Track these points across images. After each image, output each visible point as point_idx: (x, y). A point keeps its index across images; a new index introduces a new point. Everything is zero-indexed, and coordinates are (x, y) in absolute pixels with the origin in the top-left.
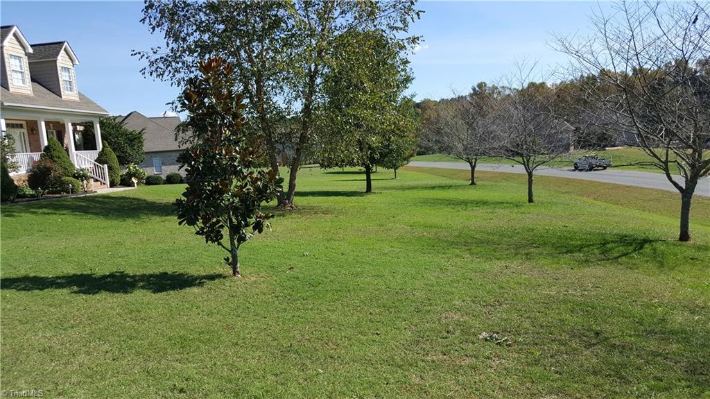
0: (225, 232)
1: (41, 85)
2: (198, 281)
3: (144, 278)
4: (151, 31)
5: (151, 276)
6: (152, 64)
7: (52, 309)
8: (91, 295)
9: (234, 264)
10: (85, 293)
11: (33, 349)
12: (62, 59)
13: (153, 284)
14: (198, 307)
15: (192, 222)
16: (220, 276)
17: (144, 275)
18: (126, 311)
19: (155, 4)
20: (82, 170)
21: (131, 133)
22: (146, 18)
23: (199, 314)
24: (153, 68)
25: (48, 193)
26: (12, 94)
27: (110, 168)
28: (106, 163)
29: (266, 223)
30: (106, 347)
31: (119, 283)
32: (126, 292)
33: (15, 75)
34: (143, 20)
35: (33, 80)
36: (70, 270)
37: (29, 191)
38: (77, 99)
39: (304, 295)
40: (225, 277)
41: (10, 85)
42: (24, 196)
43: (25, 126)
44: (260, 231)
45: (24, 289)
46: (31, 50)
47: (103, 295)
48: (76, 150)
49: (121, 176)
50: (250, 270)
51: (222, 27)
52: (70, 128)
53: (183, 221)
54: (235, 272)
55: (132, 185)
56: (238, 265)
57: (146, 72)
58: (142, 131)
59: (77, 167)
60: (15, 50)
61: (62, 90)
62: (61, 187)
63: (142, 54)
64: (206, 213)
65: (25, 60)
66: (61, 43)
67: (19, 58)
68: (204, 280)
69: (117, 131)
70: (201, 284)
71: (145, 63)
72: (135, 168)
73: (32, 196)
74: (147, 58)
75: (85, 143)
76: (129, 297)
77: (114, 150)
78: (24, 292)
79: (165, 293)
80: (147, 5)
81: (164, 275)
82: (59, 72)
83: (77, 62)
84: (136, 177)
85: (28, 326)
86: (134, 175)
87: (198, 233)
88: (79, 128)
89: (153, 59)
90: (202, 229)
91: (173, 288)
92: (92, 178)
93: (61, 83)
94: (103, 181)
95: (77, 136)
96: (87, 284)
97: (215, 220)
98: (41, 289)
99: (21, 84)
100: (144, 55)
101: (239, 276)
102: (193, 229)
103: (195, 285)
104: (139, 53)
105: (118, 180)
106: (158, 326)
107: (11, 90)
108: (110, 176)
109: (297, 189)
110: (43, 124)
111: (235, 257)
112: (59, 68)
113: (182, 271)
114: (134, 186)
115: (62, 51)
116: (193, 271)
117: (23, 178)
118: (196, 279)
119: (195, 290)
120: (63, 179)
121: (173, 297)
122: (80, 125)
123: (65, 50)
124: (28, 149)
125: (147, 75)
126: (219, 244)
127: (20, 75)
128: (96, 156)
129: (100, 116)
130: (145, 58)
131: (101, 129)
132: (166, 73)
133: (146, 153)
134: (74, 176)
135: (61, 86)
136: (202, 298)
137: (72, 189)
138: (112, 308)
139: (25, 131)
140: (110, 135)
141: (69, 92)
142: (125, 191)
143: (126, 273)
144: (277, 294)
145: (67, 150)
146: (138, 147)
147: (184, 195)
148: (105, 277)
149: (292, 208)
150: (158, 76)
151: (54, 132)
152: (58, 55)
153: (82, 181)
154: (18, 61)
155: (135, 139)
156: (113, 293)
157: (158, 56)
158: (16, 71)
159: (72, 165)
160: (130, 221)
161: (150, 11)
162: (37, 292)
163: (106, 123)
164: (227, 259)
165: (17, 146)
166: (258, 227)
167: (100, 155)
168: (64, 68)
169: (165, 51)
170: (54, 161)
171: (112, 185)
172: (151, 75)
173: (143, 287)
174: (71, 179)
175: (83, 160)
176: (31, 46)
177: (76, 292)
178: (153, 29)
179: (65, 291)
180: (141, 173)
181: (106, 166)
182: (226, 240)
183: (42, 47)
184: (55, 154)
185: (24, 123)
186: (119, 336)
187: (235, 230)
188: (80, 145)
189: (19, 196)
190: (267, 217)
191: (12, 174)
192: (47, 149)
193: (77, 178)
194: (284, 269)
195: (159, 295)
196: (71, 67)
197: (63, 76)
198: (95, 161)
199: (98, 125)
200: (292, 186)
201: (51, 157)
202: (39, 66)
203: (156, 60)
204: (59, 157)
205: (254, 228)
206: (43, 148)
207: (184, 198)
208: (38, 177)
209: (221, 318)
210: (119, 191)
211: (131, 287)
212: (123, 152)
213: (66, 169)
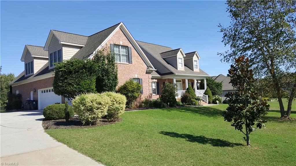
0: (244, 126)
1: (188, 67)
2: (231, 145)
3: (211, 140)
4: (225, 45)
5: (214, 140)
6: (225, 57)
7: (179, 145)
8: (192, 142)
9: (247, 140)
10: (190, 141)
11: (171, 156)
12: (195, 58)
13: (214, 143)
14: (229, 155)
15: (229, 120)
16: (241, 144)
17: (211, 139)
18: (202, 150)
19: (228, 34)
20: (198, 97)
21: (218, 83)
22: (224, 40)
23: (228, 157)
24: (225, 59)
25: (187, 105)
26: (178, 71)
27: (209, 97)
28: (207, 94)
29: (263, 124)
30: (192, 161)
31: (202, 140)
32: (204, 144)
33: (179, 64)
34: (223, 41)
35: (185, 65)
36: (187, 132)
37: (181, 104)
38: (199, 71)
39: (279, 160)
40: (243, 145)
41: (178, 68)
42: (179, 105)
43: (181, 81)
44: (260, 128)
45: (172, 136)
46: (185, 56)
47: (196, 143)
48: (197, 89)
49: (213, 100)
50: (255, 144)
51: (255, 39)
52: (196, 82)
53: (226, 120)
54: (248, 144)
55: (216, 103)
56: (249, 141)
57: (222, 60)
58: (222, 82)
59: (197, 96)
60: (180, 56)
61: (194, 68)
62: (191, 103)
63: (221, 54)
64: (236, 117)
65: (183, 59)
66: (195, 52)
67: (181, 58)
68: (234, 145)
69: (212, 82)
70: (232, 146)
71: (222, 57)
72: (218, 97)
73: (182, 105)
74: (223, 55)
75: (201, 87)
76: (204, 146)
77: (211, 90)
78: (172, 137)
79: (218, 147)
80: (224, 35)
81: (219, 140)
82: (193, 62)
83: (200, 58)
84: (218, 100)
85: (171, 148)
86: (217, 100)
87: (232, 125)
88: (199, 81)
89: (225, 55)
90: (234, 124)
91: (221, 146)
92: (202, 100)
93: (194, 66)
94: (206, 101)
95: (198, 85)
96: (191, 138)
97: (239, 121)
98: (177, 137)
99: (181, 67)
100: (222, 54)
101: (250, 146)
102: (230, 124)
103: (230, 146)
104: (220, 54)
105: (211, 101)
106: (211, 158)
107: (178, 69)
108: (209, 99)
109: (292, 110)
110: (187, 80)
111: (248, 138)
112: (193, 61)
113: (226, 140)
114: (217, 104)
115: (195, 55)
116: (231, 140)
117: (179, 99)
118: (231, 144)
119: (230, 148)
120: (192, 100)
121: (220, 149)
122: (199, 80)
123: (196, 54)
124: (182, 89)
125: (223, 61)
126: (241, 131)
127: (181, 64)
128: (204, 92)
129: (206, 77)
130: (222, 55)
131: (207, 82)
132: (230, 60)
133: (223, 91)
134: (196, 99)
135: (194, 67)
136: (231, 152)
137: (195, 104)
138: (197, 148)
139: (181, 83)
140: (210, 84)
141: (196, 69)
142: (213, 106)
143: (205, 137)
144: (265, 157)
145: (194, 89)
146: (220, 89)
147: (227, 109)
148: (198, 137)
149: (289, 119)
150: (227, 61)
151: (191, 83)
152: (193, 57)
153: (198, 101)
154: (181, 60)
155: (219, 85)
156: (199, 143)
157: (227, 54)
158: (180, 63)
159: (195, 95)
160: (212, 118)
161: (225, 37)
162: (176, 138)
163: (209, 80)
164: (244, 138)
165: (179, 88)
166: (259, 126)
167: (206, 91)
168: (195, 61)
169: (230, 52)
170: (189, 93)
171: (209, 103)
172: (224, 61)
173: (210, 143)
174: (195, 100)
175: (199, 93)
176: (185, 54)
177: (187, 140)
178: (226, 45)
179: (184, 139)
180: (220, 99)
181: (207, 95)
182: (244, 130)
183: (188, 54)
184: (190, 91)
185: (181, 80)
186: (197, 158)
187: (248, 126)
188: (199, 88)
189: (178, 105)
190: (264, 122)
191: (176, 97)
192: (188, 89)
193: (197, 100)
194: (272, 147)
195: (215, 147)
196: (198, 60)
197: (195, 63)
198: (204, 94)
199: (206, 80)
200: (289, 107)
201: (189, 92)
202: (187, 60)
203: (227, 56)
204: (191, 92)
205: (257, 126)
206: (186, 89)
207: (226, 111)
208: (184, 99)
209: (237, 161)
210: (211, 105)
211: (206, 142)
212: (214, 91)
213: (193, 96)
